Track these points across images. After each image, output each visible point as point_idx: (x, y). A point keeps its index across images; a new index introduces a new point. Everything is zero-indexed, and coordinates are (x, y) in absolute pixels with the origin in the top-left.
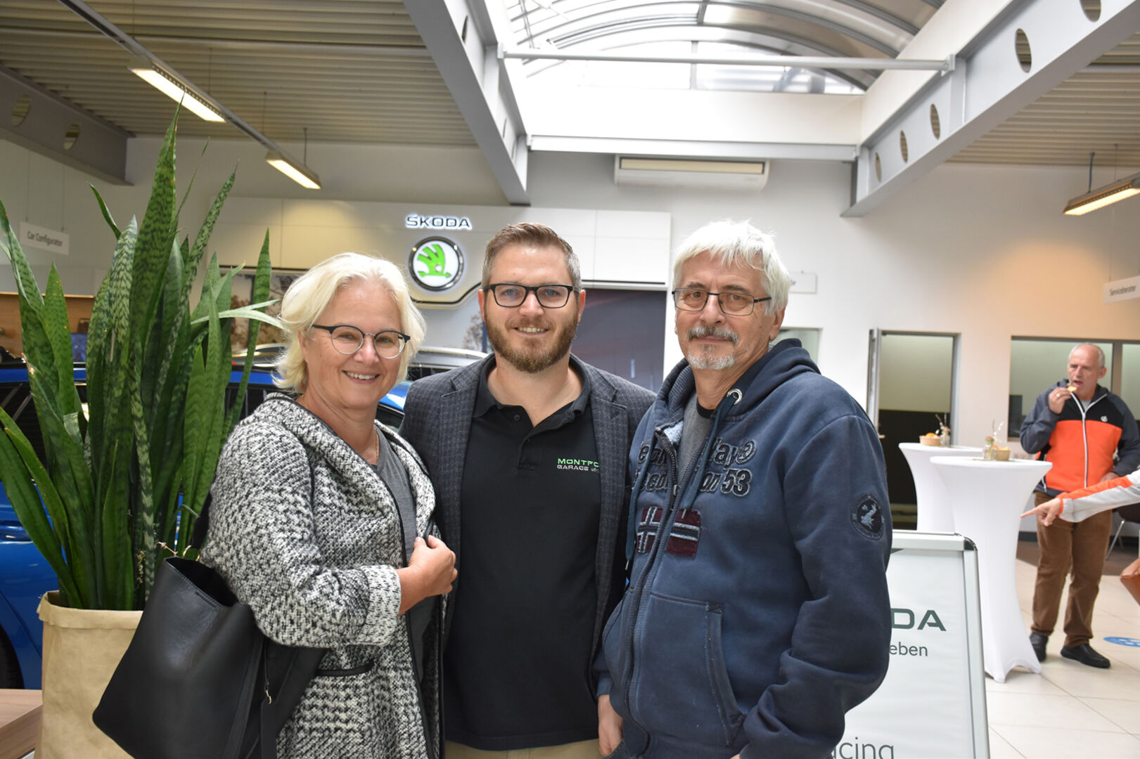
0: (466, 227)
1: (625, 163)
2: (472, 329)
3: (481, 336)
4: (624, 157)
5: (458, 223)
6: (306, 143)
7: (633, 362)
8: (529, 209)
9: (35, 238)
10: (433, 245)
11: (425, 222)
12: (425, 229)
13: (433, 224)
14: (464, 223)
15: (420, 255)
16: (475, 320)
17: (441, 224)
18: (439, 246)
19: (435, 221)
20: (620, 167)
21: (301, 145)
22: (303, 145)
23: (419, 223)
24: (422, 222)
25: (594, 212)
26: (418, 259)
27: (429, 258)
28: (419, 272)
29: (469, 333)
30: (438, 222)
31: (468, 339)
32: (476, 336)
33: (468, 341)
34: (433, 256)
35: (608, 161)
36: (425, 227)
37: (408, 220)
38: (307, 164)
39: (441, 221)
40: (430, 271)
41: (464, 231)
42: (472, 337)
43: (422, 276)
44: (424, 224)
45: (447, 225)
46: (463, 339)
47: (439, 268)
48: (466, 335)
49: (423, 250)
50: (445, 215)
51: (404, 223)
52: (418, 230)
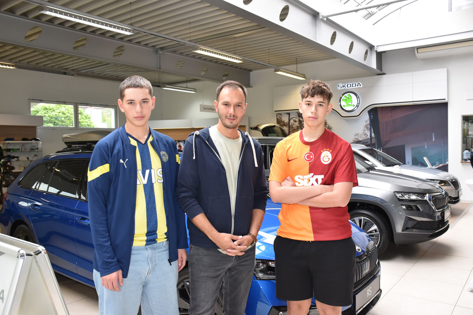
0: (359, 86)
1: (419, 50)
2: (366, 126)
3: (369, 128)
4: (418, 48)
5: (357, 85)
6: (297, 65)
7: (433, 134)
8: (384, 76)
9: (207, 109)
10: (347, 95)
11: (344, 86)
12: (345, 89)
13: (348, 87)
14: (359, 85)
15: (343, 99)
16: (367, 122)
17: (350, 86)
18: (349, 95)
19: (348, 85)
20: (418, 52)
21: (295, 66)
22: (296, 65)
23: (342, 87)
24: (343, 87)
25: (411, 73)
26: (342, 101)
27: (346, 100)
28: (343, 105)
29: (365, 127)
30: (349, 86)
31: (364, 129)
32: (367, 128)
33: (364, 131)
34: (347, 99)
35: (412, 51)
36: (344, 88)
37: (338, 86)
38: (298, 72)
39: (350, 85)
40: (347, 105)
41: (359, 88)
42: (366, 129)
43: (344, 107)
44: (344, 87)
45: (353, 86)
46: (362, 130)
47: (350, 103)
48: (363, 128)
49: (344, 97)
50: (352, 83)
51: (337, 88)
52: (342, 89)
